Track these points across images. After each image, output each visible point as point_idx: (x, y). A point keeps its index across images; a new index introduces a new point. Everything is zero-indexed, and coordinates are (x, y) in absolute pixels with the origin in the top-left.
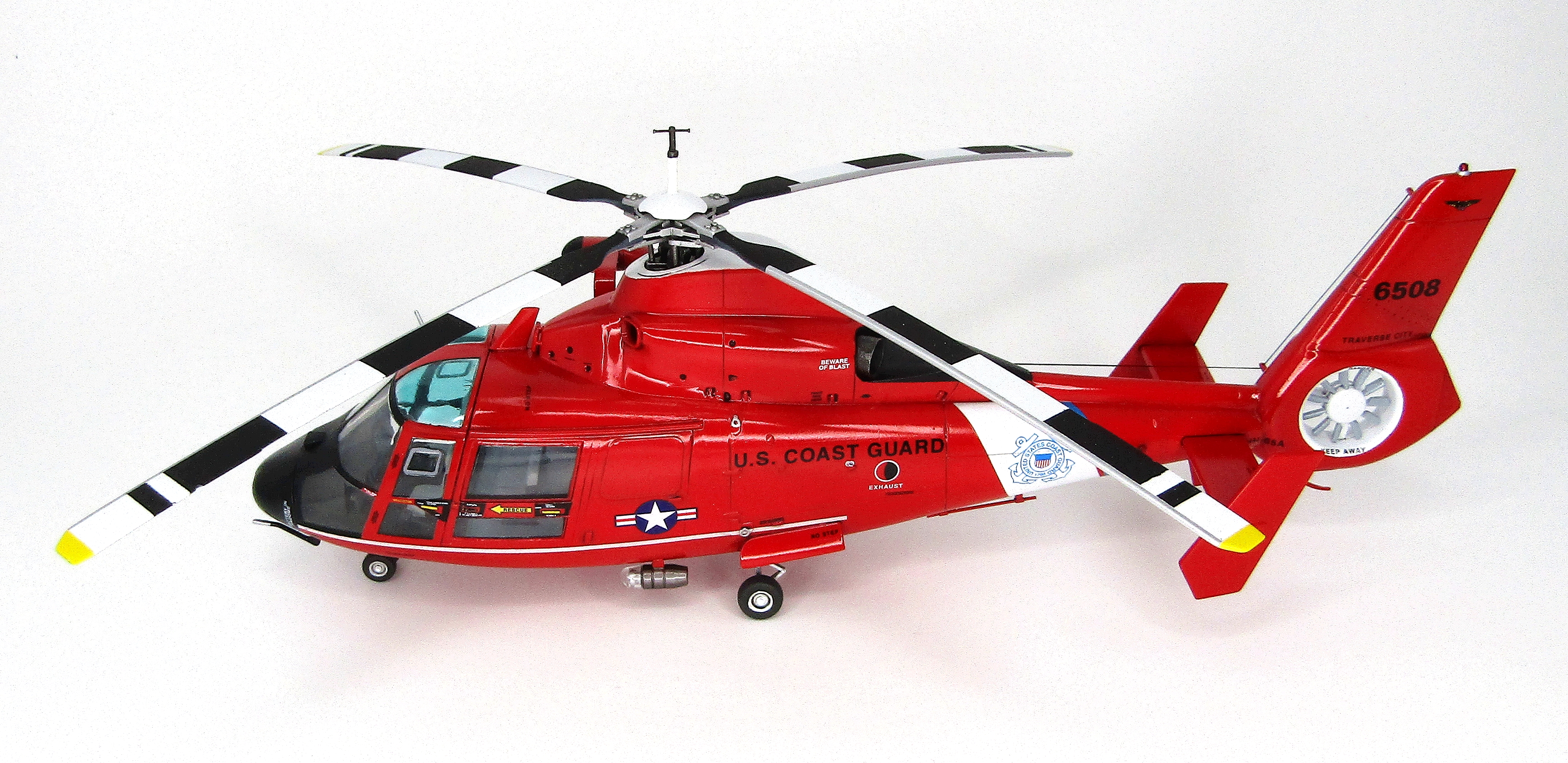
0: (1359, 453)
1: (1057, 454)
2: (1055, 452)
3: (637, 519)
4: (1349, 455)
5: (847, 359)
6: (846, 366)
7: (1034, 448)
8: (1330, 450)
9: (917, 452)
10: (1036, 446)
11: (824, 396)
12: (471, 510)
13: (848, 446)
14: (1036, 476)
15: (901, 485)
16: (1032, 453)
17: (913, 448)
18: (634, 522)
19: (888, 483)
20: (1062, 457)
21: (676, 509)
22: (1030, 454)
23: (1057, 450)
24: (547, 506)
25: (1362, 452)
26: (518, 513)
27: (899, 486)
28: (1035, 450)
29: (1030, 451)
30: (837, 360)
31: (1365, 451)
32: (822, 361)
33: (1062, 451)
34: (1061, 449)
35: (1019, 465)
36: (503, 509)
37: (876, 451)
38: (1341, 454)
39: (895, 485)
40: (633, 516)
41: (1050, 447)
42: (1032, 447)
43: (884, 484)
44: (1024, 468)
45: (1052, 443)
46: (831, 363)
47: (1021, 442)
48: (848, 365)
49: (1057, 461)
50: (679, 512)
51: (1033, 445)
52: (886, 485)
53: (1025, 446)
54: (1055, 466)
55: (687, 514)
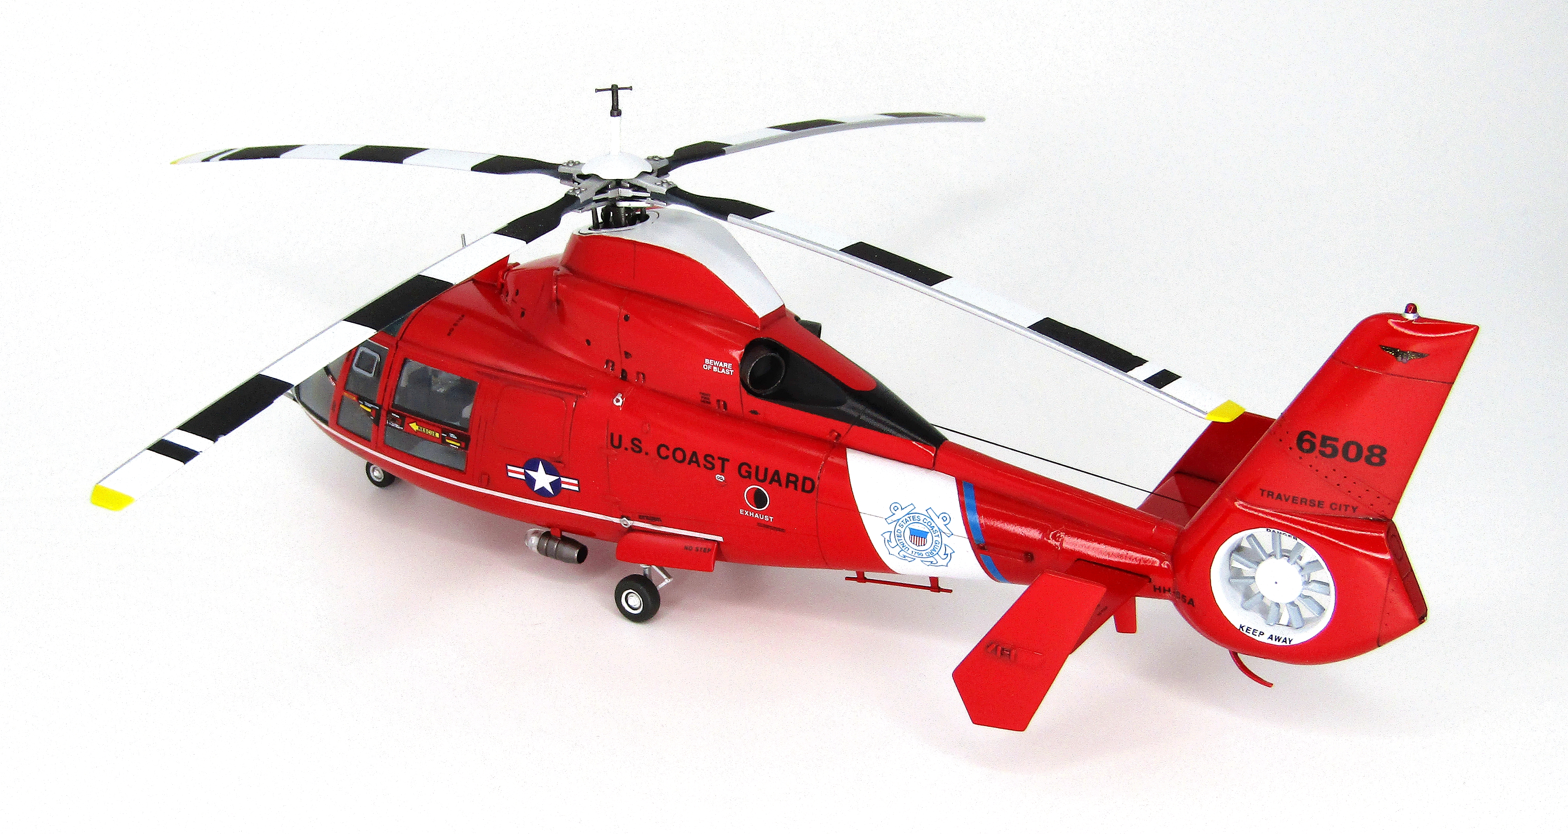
0: (1284, 644)
1: (934, 535)
2: (932, 531)
3: (526, 474)
4: (1273, 642)
5: (731, 364)
6: (730, 372)
7: (908, 519)
8: (1252, 631)
9: (787, 486)
10: (911, 518)
11: (713, 400)
12: (394, 420)
13: (719, 458)
14: (913, 554)
15: (771, 518)
16: (907, 524)
17: (783, 481)
18: (523, 477)
19: (755, 512)
20: (939, 540)
21: (560, 476)
22: (905, 526)
23: (934, 530)
24: (452, 435)
25: (1288, 644)
26: (429, 434)
27: (770, 519)
28: (910, 522)
29: (905, 521)
30: (721, 363)
31: (1292, 643)
32: (706, 360)
33: (939, 533)
34: (938, 530)
35: (893, 533)
36: (418, 427)
37: (747, 471)
38: (1264, 639)
39: (765, 516)
40: (522, 470)
41: (926, 524)
42: (906, 517)
43: (752, 511)
44: (899, 540)
45: (929, 520)
46: (715, 365)
47: (896, 508)
48: (732, 371)
49: (934, 544)
50: (562, 479)
51: (909, 516)
52: (757, 514)
53: (899, 514)
54: (932, 548)
55: (570, 484)
